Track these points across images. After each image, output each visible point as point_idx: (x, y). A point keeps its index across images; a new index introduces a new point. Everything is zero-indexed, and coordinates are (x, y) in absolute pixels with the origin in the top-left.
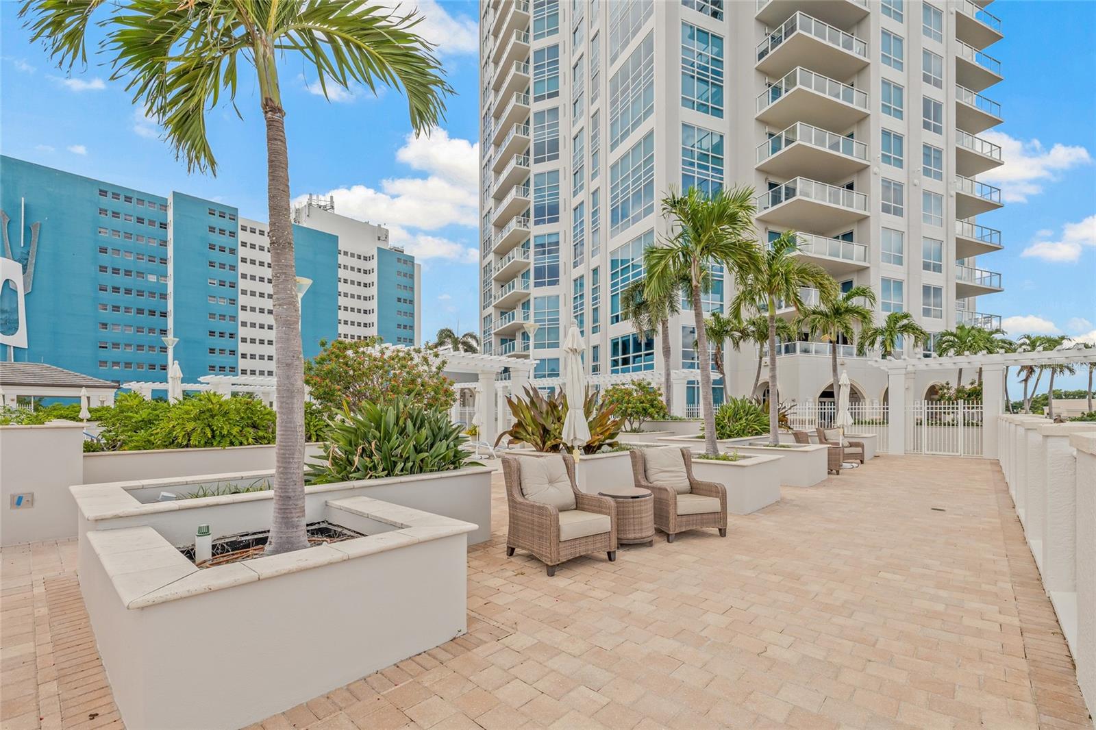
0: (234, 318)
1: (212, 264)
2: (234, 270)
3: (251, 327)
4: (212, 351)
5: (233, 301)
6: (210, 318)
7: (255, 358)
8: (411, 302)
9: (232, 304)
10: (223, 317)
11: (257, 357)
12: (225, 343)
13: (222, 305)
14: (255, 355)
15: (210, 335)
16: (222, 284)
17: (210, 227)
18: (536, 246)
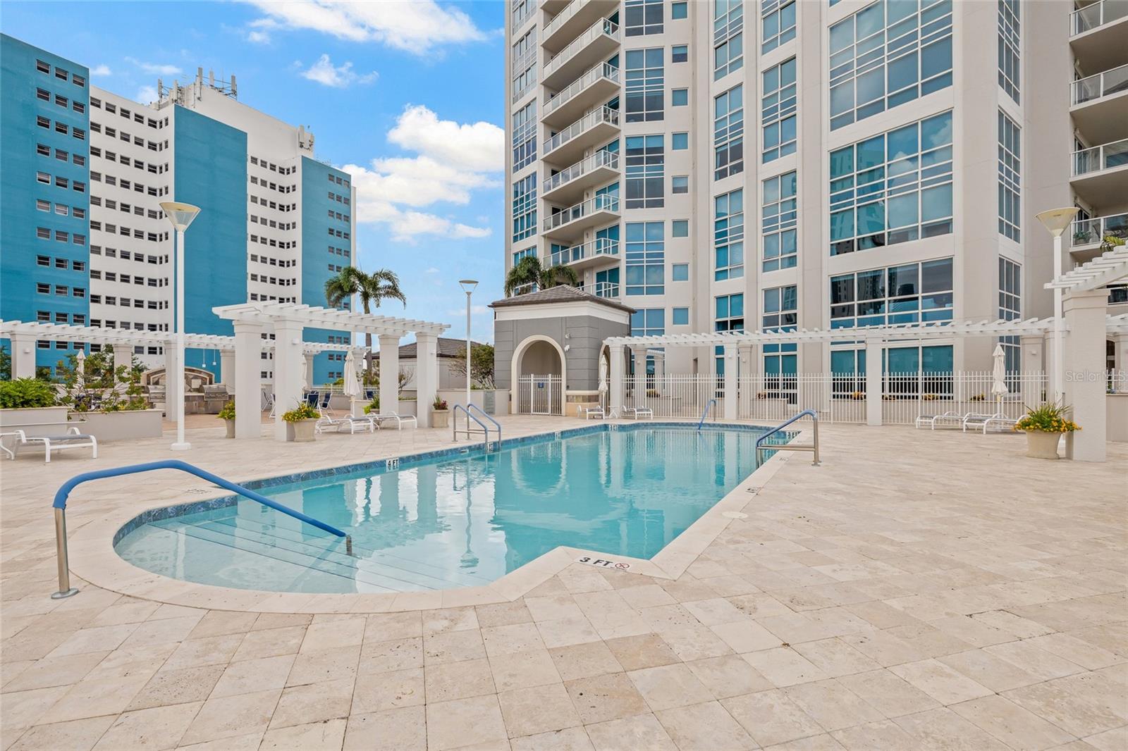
0: (81, 239)
1: (42, 150)
2: (83, 164)
3: (107, 254)
4: (43, 288)
5: (80, 212)
6: (39, 235)
7: (114, 304)
8: (347, 236)
9: (77, 215)
10: (62, 235)
11: (118, 301)
12: (68, 277)
13: (60, 217)
14: (114, 298)
15: (40, 263)
16: (61, 183)
17: (39, 91)
18: (629, 152)
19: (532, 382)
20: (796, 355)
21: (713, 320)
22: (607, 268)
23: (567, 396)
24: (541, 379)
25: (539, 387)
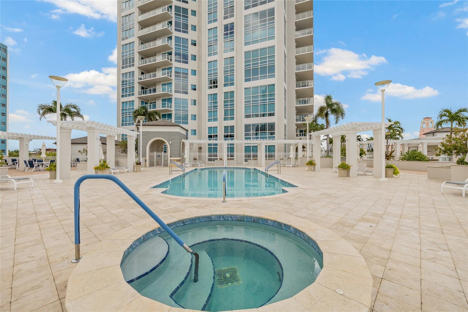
18: (176, 72)
19: (155, 155)
20: (234, 147)
21: (207, 135)
22: (167, 113)
23: (170, 160)
24: (159, 154)
25: (158, 156)
